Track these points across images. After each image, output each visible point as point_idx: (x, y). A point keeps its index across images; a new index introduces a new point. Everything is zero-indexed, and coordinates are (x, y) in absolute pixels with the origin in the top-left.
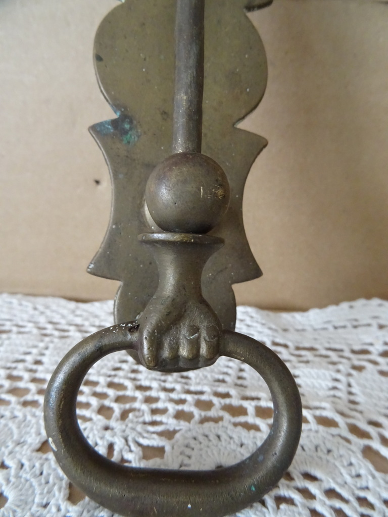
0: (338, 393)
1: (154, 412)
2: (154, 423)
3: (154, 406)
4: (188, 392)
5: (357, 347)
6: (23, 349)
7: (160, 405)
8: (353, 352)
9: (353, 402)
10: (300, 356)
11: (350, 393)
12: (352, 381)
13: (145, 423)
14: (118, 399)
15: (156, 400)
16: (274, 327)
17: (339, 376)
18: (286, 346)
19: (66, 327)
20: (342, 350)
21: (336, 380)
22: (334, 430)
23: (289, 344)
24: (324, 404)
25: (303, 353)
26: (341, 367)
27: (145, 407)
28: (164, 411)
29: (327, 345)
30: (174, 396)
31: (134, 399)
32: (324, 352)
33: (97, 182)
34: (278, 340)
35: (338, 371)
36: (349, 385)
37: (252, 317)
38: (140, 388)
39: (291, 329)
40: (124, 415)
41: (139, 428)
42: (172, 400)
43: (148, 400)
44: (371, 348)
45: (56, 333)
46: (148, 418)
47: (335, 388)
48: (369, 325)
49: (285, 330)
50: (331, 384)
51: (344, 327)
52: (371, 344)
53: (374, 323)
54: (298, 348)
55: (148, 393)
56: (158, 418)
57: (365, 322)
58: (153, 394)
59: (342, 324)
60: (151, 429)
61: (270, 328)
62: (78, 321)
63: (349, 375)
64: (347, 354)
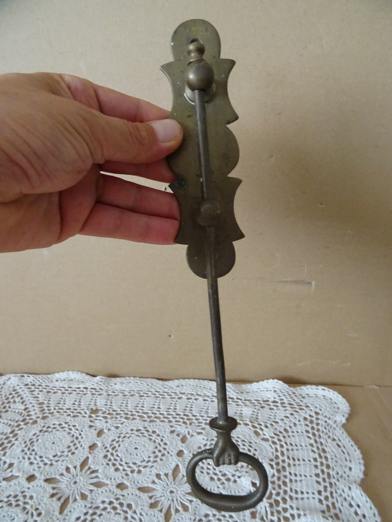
0: (253, 416)
1: (199, 423)
2: (199, 426)
3: (198, 421)
4: (208, 417)
5: (265, 399)
6: (153, 403)
7: (200, 421)
8: (264, 401)
9: (257, 418)
10: (245, 403)
11: (257, 416)
12: (259, 412)
13: (197, 426)
14: (188, 419)
15: (199, 419)
16: (238, 392)
17: (255, 410)
18: (241, 399)
19: (163, 394)
20: (259, 401)
21: (254, 412)
22: (248, 427)
23: (243, 398)
24: (248, 420)
25: (246, 402)
26: (256, 407)
27: (196, 421)
28: (201, 423)
29: (256, 399)
30: (204, 418)
31: (192, 419)
32: (254, 401)
33: (170, 336)
34: (239, 397)
35: (255, 409)
36: (258, 413)
37: (230, 388)
38: (194, 416)
39: (244, 392)
40: (191, 424)
41: (195, 427)
42: (204, 420)
43: (197, 419)
44: (269, 400)
45: (160, 396)
46: (197, 424)
47: (253, 414)
48: (271, 390)
49: (242, 393)
50: (252, 413)
51: (264, 391)
52: (270, 398)
53: (273, 390)
54: (245, 400)
55: (196, 417)
56: (200, 424)
57: (270, 389)
58: (198, 417)
59: (263, 390)
60: (199, 427)
61: (237, 393)
62: (166, 390)
63: (259, 410)
64: (261, 402)
